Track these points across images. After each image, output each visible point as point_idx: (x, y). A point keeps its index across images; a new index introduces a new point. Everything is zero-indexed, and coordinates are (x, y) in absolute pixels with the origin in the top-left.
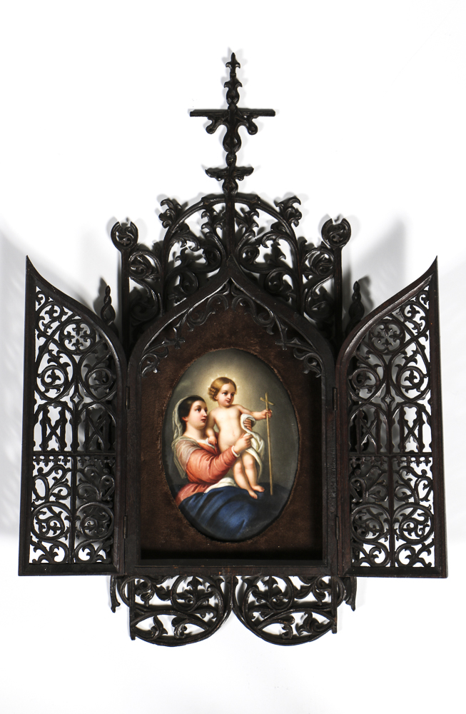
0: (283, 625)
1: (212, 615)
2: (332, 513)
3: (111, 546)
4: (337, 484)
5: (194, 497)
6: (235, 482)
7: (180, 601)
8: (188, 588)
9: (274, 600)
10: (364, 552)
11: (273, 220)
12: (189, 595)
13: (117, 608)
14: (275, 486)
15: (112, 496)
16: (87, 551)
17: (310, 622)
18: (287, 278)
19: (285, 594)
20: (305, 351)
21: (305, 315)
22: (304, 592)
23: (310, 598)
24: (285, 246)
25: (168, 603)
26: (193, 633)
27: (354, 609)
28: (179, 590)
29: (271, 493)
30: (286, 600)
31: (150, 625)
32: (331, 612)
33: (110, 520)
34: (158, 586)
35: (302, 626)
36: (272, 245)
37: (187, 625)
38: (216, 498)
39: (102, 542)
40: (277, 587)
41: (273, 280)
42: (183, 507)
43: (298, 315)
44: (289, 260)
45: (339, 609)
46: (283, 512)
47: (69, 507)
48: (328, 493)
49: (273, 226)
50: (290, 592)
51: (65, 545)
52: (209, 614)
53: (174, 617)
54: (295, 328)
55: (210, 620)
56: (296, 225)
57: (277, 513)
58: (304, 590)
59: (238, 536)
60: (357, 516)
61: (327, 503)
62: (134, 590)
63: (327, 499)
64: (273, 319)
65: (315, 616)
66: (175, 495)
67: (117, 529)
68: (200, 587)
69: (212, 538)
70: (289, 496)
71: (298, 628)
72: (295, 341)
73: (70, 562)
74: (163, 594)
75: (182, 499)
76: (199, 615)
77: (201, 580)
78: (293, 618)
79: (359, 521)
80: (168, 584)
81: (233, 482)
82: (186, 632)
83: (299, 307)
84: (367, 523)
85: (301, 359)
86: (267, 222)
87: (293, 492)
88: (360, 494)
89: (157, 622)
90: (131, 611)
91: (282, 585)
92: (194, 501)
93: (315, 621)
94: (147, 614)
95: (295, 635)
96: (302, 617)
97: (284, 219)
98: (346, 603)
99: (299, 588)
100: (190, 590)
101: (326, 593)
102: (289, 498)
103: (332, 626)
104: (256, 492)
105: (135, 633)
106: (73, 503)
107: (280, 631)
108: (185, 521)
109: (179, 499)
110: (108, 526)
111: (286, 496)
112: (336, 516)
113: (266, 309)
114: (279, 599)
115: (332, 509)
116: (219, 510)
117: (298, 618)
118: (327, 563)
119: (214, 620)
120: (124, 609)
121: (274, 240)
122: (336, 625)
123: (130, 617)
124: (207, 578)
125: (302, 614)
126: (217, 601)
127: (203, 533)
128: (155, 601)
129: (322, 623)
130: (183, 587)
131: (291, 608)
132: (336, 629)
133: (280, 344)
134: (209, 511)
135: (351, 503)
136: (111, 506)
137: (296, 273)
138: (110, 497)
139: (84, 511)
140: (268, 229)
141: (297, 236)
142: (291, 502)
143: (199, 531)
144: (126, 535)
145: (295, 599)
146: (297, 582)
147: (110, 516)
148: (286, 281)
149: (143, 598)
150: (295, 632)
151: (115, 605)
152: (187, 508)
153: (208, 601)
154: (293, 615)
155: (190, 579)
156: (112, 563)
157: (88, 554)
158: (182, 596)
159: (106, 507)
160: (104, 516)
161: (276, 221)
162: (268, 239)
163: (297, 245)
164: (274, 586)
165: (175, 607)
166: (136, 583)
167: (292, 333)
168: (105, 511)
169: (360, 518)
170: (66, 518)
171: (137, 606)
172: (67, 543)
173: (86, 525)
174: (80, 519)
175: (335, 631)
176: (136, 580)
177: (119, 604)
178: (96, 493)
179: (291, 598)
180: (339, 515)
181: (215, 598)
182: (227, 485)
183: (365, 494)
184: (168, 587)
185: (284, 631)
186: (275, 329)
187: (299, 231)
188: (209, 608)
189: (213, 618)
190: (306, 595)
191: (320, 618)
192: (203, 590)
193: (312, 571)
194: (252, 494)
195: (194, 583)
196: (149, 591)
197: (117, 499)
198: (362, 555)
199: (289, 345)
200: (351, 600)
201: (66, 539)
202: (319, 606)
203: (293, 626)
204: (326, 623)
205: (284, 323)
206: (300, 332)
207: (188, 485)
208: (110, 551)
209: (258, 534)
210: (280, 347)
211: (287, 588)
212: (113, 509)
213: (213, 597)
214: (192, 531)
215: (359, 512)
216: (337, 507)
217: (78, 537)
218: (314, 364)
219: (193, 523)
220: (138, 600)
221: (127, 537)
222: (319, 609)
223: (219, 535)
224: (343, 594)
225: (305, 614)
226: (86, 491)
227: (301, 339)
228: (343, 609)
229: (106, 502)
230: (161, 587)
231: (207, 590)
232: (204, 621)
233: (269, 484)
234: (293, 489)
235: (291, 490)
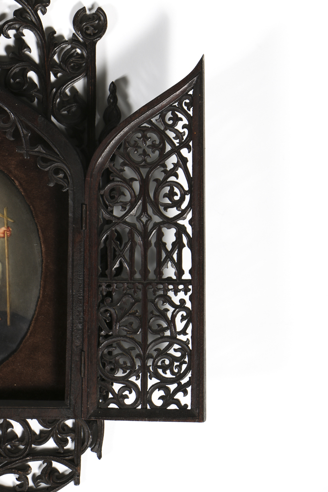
0: (17, 476)
2: (77, 347)
4: (84, 314)
9: (9, 446)
10: (113, 392)
11: (16, 6)
14: (14, 315)
17: (48, 472)
18: (32, 75)
19: (21, 440)
20: (51, 160)
21: (53, 119)
22: (43, 437)
23: (51, 444)
24: (30, 37)
27: (100, 457)
29: (8, 323)
30: (22, 447)
32: (74, 462)
35: (40, 477)
36: (15, 36)
40: (13, 432)
41: (15, 76)
43: (43, 119)
44: (34, 54)
45: (83, 457)
46: (22, 345)
48: (73, 324)
49: (16, 13)
50: (27, 438)
54: (40, 133)
56: (44, 13)
57: (14, 346)
58: (43, 435)
60: (106, 351)
61: (72, 335)
63: (72, 331)
64: (14, 123)
65: (56, 465)
70: (29, 327)
71: (35, 478)
72: (40, 148)
78: (29, 467)
79: (108, 357)
83: (46, 110)
84: (117, 358)
85: (46, 170)
86: (10, 7)
87: (33, 322)
88: (110, 326)
91: (18, 429)
93: (56, 470)
95: (31, 487)
96: (40, 466)
97: (29, 4)
98: (92, 450)
99: (38, 432)
101: (69, 438)
102: (28, 329)
103: (75, 477)
107: (14, 482)
111: (25, 327)
112: (82, 350)
113: (6, 111)
114: (14, 446)
115: (78, 343)
117: (36, 467)
118: (70, 404)
121: (17, 30)
122: (79, 476)
125: (40, 462)
129: (63, 474)
131: (27, 455)
132: (79, 479)
133: (21, 152)
135: (99, 336)
137: (42, 70)
140: (11, 16)
141: (45, 25)
142: (31, 334)
145: (33, 446)
146: (36, 426)
148: (31, 79)
150: (31, 484)
154: (30, 463)
161: (20, 6)
162: (10, 28)
163: (44, 37)
164: (9, 430)
167: (36, 140)
169: (110, 353)
175: (77, 483)
179: (28, 445)
180: (85, 349)
183: (115, 325)
185: (18, 483)
186: (16, 134)
187: (48, 19)
190: (45, 440)
191: (61, 468)
193: (52, 413)
198: (110, 396)
199: (31, 153)
200: (97, 447)
202: (60, 453)
203: (30, 477)
204: (67, 473)
205: (28, 128)
206: (45, 138)
210: (22, 155)
211: (23, 433)
215: (110, 346)
216: (83, 340)
218: (61, 175)
222: (59, 457)
224: (89, 440)
225: (44, 463)
227: (46, 146)
228: (88, 457)
233: (6, 313)
234: (34, 319)
235: (32, 320)
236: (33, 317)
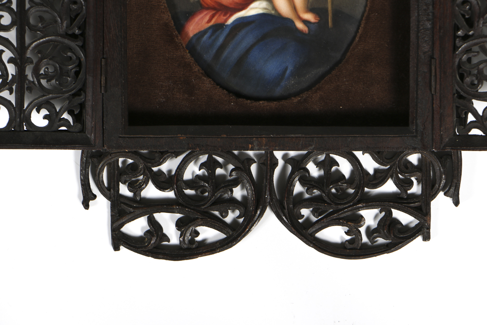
0: (346, 229)
1: (237, 213)
2: (425, 53)
3: (82, 106)
4: (434, 8)
5: (210, 31)
6: (274, 8)
7: (189, 192)
8: (199, 172)
9: (333, 190)
10: (475, 113)
12: (202, 183)
13: (91, 203)
14: (337, 13)
15: (82, 27)
16: (44, 112)
17: (388, 223)
19: (351, 181)
22: (379, 178)
23: (389, 187)
25: (170, 194)
26: (209, 241)
27: (457, 203)
28: (187, 175)
29: (330, 24)
30: (351, 191)
31: (142, 228)
32: (421, 209)
33: (80, 65)
34: (155, 169)
35: (376, 230)
37: (199, 229)
38: (243, 32)
39: (68, 98)
40: (338, 171)
42: (192, 47)
45: (434, 204)
46: (349, 54)
47: (15, 44)
48: (419, 21)
50: (357, 178)
51: (10, 102)
52: (233, 211)
53: (179, 216)
55: (235, 221)
57: (338, 56)
58: (379, 175)
59: (278, 91)
60: (465, 57)
61: (418, 37)
62: (116, 176)
63: (418, 32)
65: (397, 214)
66: (181, 28)
67: (90, 79)
68: (219, 171)
69: (238, 95)
70: (358, 29)
71: (369, 232)
73: (18, 129)
74: (162, 182)
75: (191, 34)
76: (217, 213)
77: (220, 160)
78: (362, 217)
79: (468, 65)
80: (169, 166)
81: (270, 8)
82: (199, 239)
84: (481, 66)
87: (363, 22)
88: (470, 23)
89: (152, 222)
90: (113, 207)
91: (345, 167)
92: (210, 37)
93: (397, 222)
94: (137, 212)
95: (365, 244)
96: (376, 216)
98: (445, 194)
99: (371, 172)
100: (204, 175)
101: (413, 179)
102: (357, 31)
103: (423, 230)
104: (305, 22)
105: (119, 240)
106: (20, 37)
107: (342, 237)
108: (196, 68)
109: (187, 34)
110: (77, 73)
111: (352, 29)
112: (432, 57)
114: (341, 189)
115: (426, 47)
116: (248, 51)
117: (370, 217)
118: (417, 131)
119: (241, 220)
120: (102, 205)
122: (429, 228)
123: (112, 216)
124: (229, 157)
125: (376, 211)
126: (245, 193)
127: (223, 87)
128: (151, 191)
129: (407, 226)
130: (193, 170)
131: (359, 202)
132: (429, 233)
134: (233, 53)
135: (456, 37)
136: (80, 43)
138: (79, 28)
139: (39, 49)
142: (360, 38)
143: (218, 84)
144: (106, 87)
145: (366, 189)
146: (369, 163)
147: (79, 58)
149: (131, 187)
150: (365, 239)
151: (87, 198)
152: (199, 48)
153: (232, 191)
154: (363, 213)
155: (204, 158)
156: (83, 131)
157: (45, 117)
158: (190, 184)
159: (72, 44)
160: (71, 58)
164: (334, 168)
165: (181, 201)
166: (120, 165)
168: (70, 49)
169: (469, 60)
170: (10, 61)
171: (122, 200)
172: (12, 98)
173: (42, 72)
174: (32, 62)
175: (427, 238)
176: (121, 160)
177: (95, 197)
178: (56, 21)
179: (359, 188)
180: (436, 56)
181: (242, 188)
182: (261, 11)
183: (478, 22)
184: (170, 171)
185: (348, 238)
188: (233, 203)
189: (239, 217)
190: (382, 182)
191: (404, 218)
192: (223, 177)
193: (392, 141)
194: (300, 25)
195: (210, 165)
196: (141, 177)
197: (90, 32)
198: (471, 118)
200: (452, 190)
201: (11, 93)
202: (402, 198)
203: (362, 230)
204: (413, 225)
207: (200, 13)
208: (81, 113)
209: (309, 88)
211: (352, 173)
212: (83, 47)
213: (239, 187)
214: (207, 84)
215: (468, 50)
216: (433, 44)
217: (30, 89)
219: (208, 72)
220: (124, 190)
221: (106, 91)
222: (402, 203)
223: (248, 90)
224: (441, 181)
225: (381, 212)
226: (41, 19)
228: (440, 203)
229: (74, 37)
230: (160, 171)
231: (231, 175)
232: (224, 223)
233: (327, 10)
234: (364, 18)
235: (361, 19)
236: (363, 16)
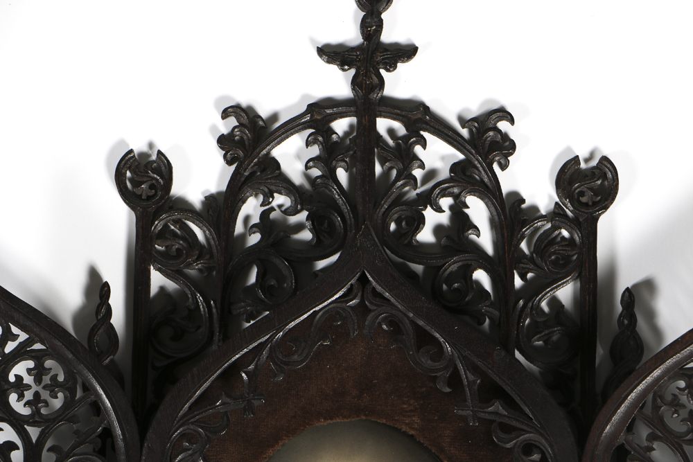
11: (454, 155)
18: (481, 276)
20: (515, 429)
21: (518, 355)
24: (477, 210)
36: (451, 208)
41: (450, 280)
43: (503, 353)
44: (485, 240)
49: (455, 167)
54: (497, 379)
56: (504, 167)
64: (451, 360)
72: (497, 407)
83: (506, 337)
85: (508, 446)
86: (443, 158)
97: (478, 153)
113: (436, 339)
121: (456, 197)
133: (464, 413)
137: (500, 266)
140: (445, 174)
141: (505, 188)
148: (478, 284)
161: (461, 156)
162: (444, 194)
163: (503, 209)
167: (491, 391)
186: (454, 380)
187: (509, 180)
199: (482, 415)
205: (474, 369)
206: (507, 389)
210: (464, 419)
218: (536, 457)
227: (509, 402)
